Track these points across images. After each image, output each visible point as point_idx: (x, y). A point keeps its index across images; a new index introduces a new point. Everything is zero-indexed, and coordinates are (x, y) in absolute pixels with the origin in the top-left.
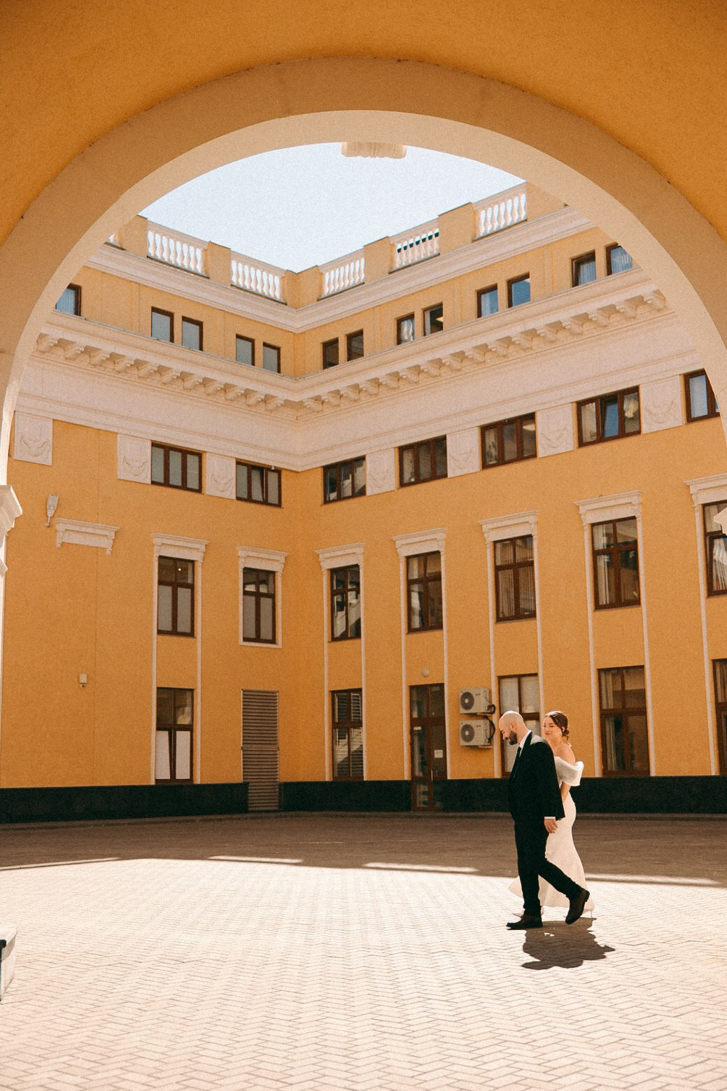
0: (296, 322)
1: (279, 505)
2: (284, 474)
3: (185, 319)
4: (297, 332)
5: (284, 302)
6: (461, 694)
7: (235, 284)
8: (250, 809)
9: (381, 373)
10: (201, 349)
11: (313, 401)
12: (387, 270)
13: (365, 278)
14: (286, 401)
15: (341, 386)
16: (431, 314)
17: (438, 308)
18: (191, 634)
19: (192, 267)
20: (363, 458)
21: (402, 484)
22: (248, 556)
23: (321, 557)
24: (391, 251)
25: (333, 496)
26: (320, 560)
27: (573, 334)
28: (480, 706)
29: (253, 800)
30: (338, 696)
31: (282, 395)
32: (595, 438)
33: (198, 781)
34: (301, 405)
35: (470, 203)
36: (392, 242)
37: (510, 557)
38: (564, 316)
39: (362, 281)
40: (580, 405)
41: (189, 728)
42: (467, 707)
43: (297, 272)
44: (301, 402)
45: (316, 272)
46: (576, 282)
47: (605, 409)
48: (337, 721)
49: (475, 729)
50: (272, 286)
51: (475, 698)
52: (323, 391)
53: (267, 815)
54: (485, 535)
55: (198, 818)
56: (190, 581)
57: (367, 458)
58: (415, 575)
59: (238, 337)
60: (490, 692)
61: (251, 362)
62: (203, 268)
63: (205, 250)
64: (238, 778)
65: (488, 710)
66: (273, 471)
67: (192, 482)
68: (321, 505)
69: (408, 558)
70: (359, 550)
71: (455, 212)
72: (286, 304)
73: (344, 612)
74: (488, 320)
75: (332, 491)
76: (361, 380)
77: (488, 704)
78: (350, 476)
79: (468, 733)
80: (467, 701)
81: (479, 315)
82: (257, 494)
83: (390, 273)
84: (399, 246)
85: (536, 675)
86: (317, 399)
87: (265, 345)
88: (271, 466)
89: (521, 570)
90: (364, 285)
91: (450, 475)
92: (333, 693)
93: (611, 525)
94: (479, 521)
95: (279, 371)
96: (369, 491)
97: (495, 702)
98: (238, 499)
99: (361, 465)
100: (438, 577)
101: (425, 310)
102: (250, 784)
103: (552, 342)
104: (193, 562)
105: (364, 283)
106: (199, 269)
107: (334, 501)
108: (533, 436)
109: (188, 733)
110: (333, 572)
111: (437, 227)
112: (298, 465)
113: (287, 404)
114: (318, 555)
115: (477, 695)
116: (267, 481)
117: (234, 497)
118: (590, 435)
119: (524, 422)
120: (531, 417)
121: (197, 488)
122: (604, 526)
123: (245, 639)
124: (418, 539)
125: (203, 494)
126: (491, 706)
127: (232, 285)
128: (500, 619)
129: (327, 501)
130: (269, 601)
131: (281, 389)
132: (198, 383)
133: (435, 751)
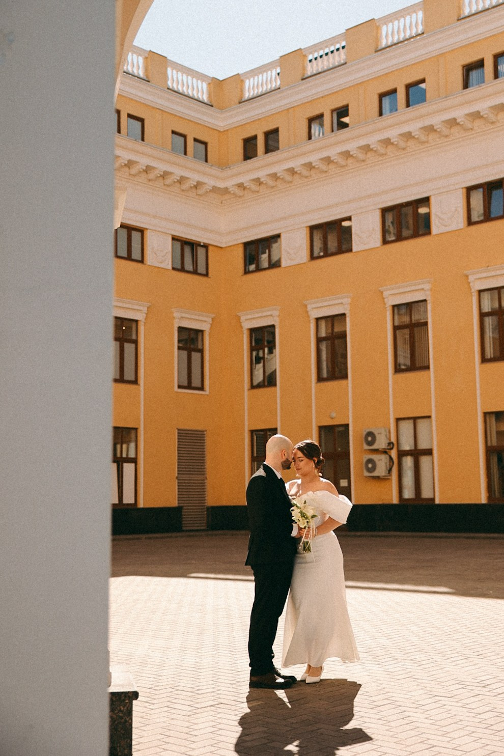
0: (221, 121)
1: (207, 275)
2: (210, 248)
3: (130, 116)
4: (222, 130)
5: (210, 104)
6: (365, 433)
7: (171, 87)
8: (184, 528)
9: (296, 164)
10: (143, 140)
11: (237, 187)
12: (300, 77)
13: (280, 84)
14: (214, 187)
15: (261, 174)
16: (338, 114)
17: (345, 109)
18: (135, 382)
19: (136, 73)
20: (278, 236)
21: (313, 257)
22: (182, 317)
23: (242, 318)
24: (303, 61)
25: (252, 267)
26: (241, 321)
27: (466, 130)
28: (381, 444)
29: (186, 521)
30: (256, 434)
31: (210, 182)
32: (482, 218)
33: (141, 505)
34: (226, 191)
35: (374, 19)
36: (304, 53)
37: (406, 319)
38: (459, 114)
39: (278, 87)
40: (470, 190)
41: (134, 461)
42: (370, 444)
43: (221, 79)
44: (227, 189)
45: (238, 80)
46: (466, 85)
47: (491, 193)
48: (255, 455)
49: (378, 463)
50: (201, 91)
51: (378, 437)
52: (245, 179)
53: (197, 533)
54: (386, 300)
55: (143, 536)
56: (134, 337)
57: (283, 236)
58: (323, 334)
59: (173, 132)
60: (390, 432)
61: (183, 153)
62: (144, 73)
63: (146, 58)
64: (174, 503)
65: (388, 446)
66: (202, 246)
67: (136, 255)
68: (242, 276)
69: (318, 320)
70: (276, 313)
71: (358, 27)
72: (212, 106)
73: (261, 365)
74: (388, 119)
75: (251, 264)
76: (279, 169)
77: (388, 441)
78: (267, 251)
79: (371, 465)
80: (370, 439)
81: (381, 114)
82: (189, 266)
83: (303, 79)
84: (310, 57)
85: (429, 417)
86: (241, 186)
87: (195, 140)
88: (200, 242)
89: (416, 330)
90: (279, 90)
91: (354, 249)
92: (252, 432)
93: (496, 292)
94: (380, 288)
95: (206, 161)
96: (283, 264)
97: (393, 439)
98: (174, 269)
99: (276, 242)
100: (343, 336)
101: (332, 111)
102: (185, 508)
103: (446, 136)
104: (137, 321)
105: (279, 88)
106: (141, 75)
107: (253, 272)
108: (427, 216)
109: (133, 465)
110: (252, 331)
111: (343, 40)
112: (223, 242)
113: (215, 190)
114: (240, 317)
115: (379, 434)
116: (196, 255)
117: (170, 267)
118: (477, 215)
119: (419, 205)
120: (426, 201)
121: (140, 259)
122: (489, 292)
123: (179, 387)
124: (326, 304)
125: (145, 264)
126: (390, 443)
127: (168, 89)
128: (398, 369)
129: (247, 272)
130: (199, 355)
131: (209, 176)
132: (142, 170)
133: (341, 481)
